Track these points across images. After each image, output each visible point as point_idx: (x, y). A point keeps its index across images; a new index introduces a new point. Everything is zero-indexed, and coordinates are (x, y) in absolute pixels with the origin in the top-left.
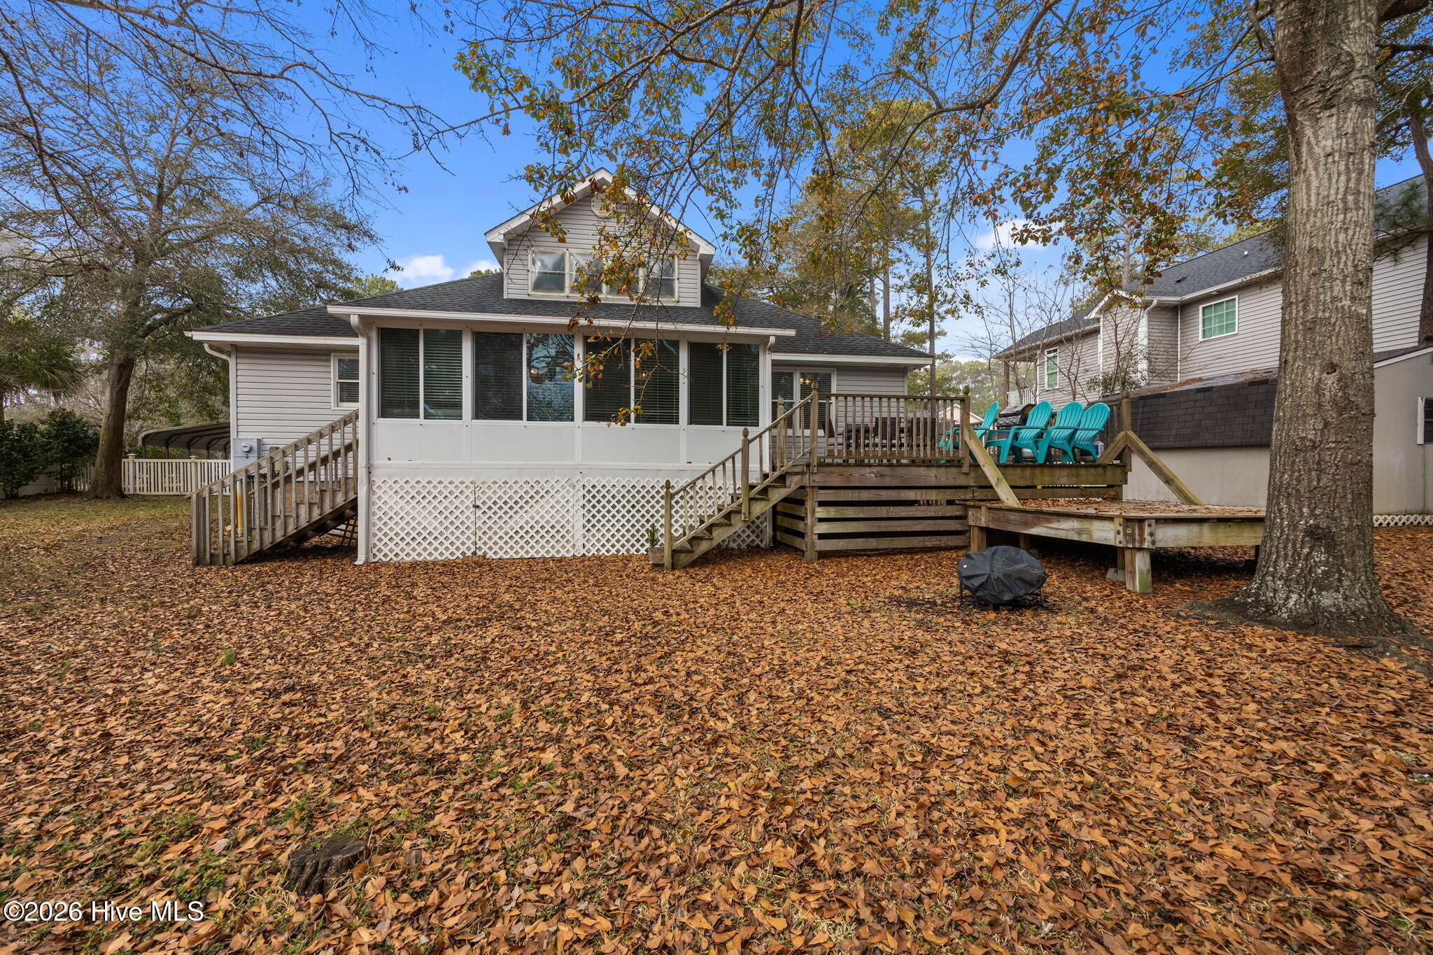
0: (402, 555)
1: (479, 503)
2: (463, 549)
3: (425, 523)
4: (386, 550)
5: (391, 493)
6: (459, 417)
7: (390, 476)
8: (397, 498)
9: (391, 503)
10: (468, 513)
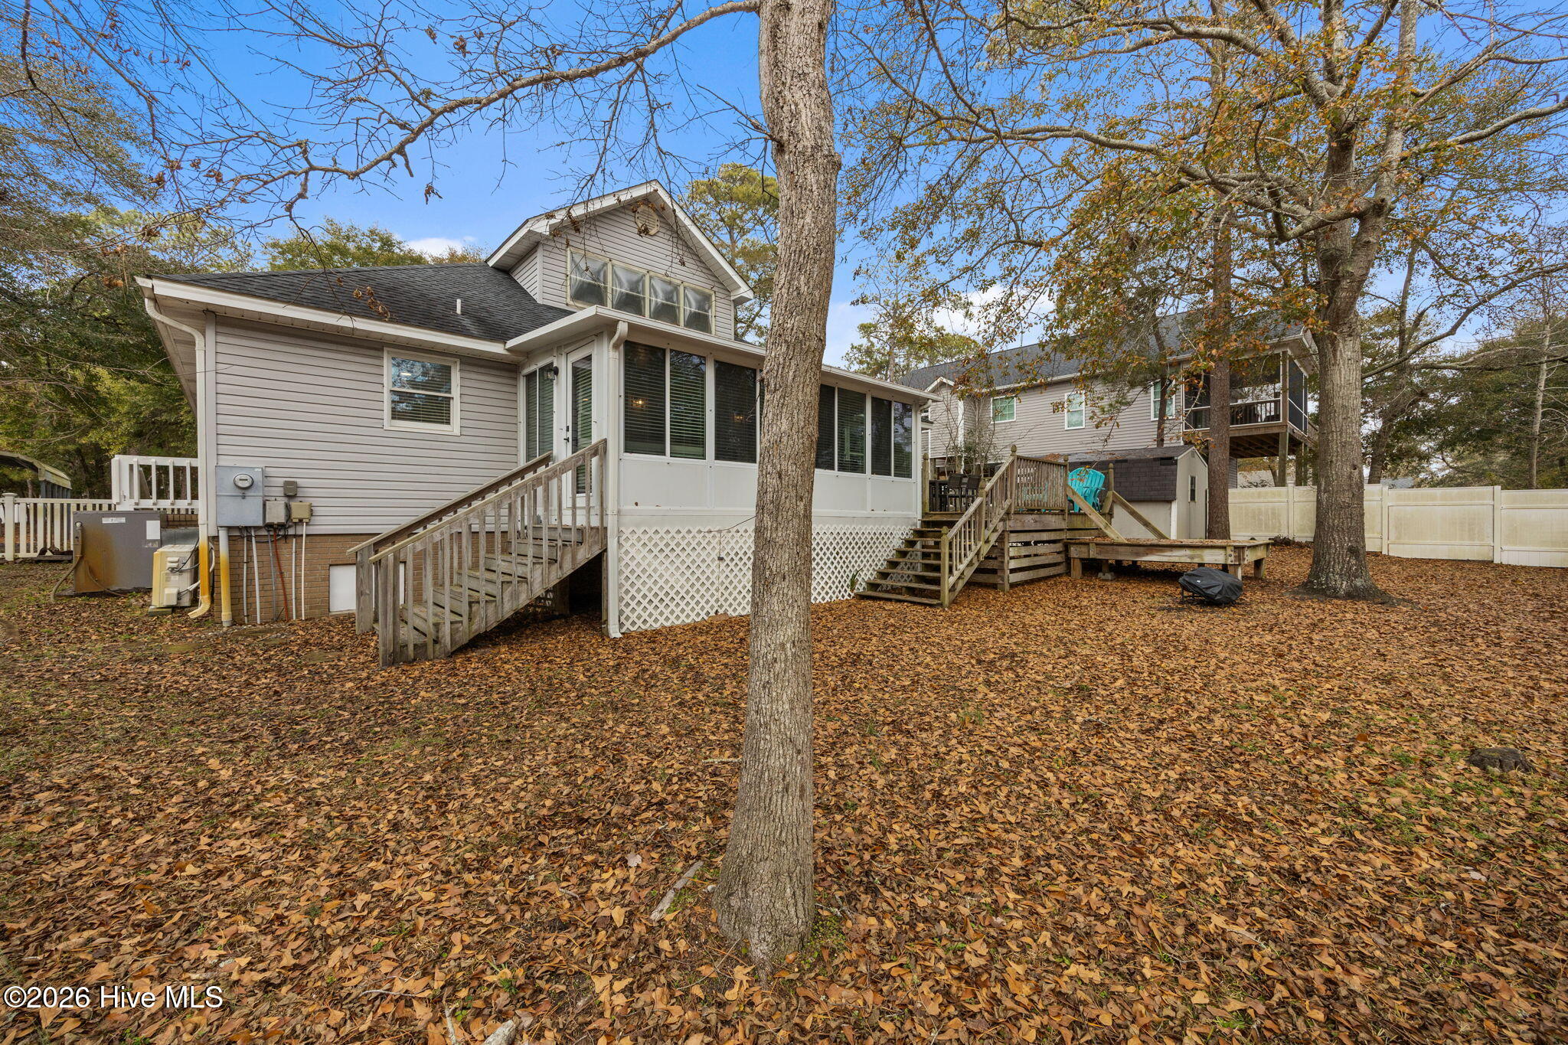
0: (651, 621)
1: (723, 555)
2: (707, 608)
3: (672, 581)
4: (633, 617)
5: (639, 545)
6: (703, 456)
7: (638, 525)
8: (644, 552)
9: (639, 558)
10: (713, 566)
